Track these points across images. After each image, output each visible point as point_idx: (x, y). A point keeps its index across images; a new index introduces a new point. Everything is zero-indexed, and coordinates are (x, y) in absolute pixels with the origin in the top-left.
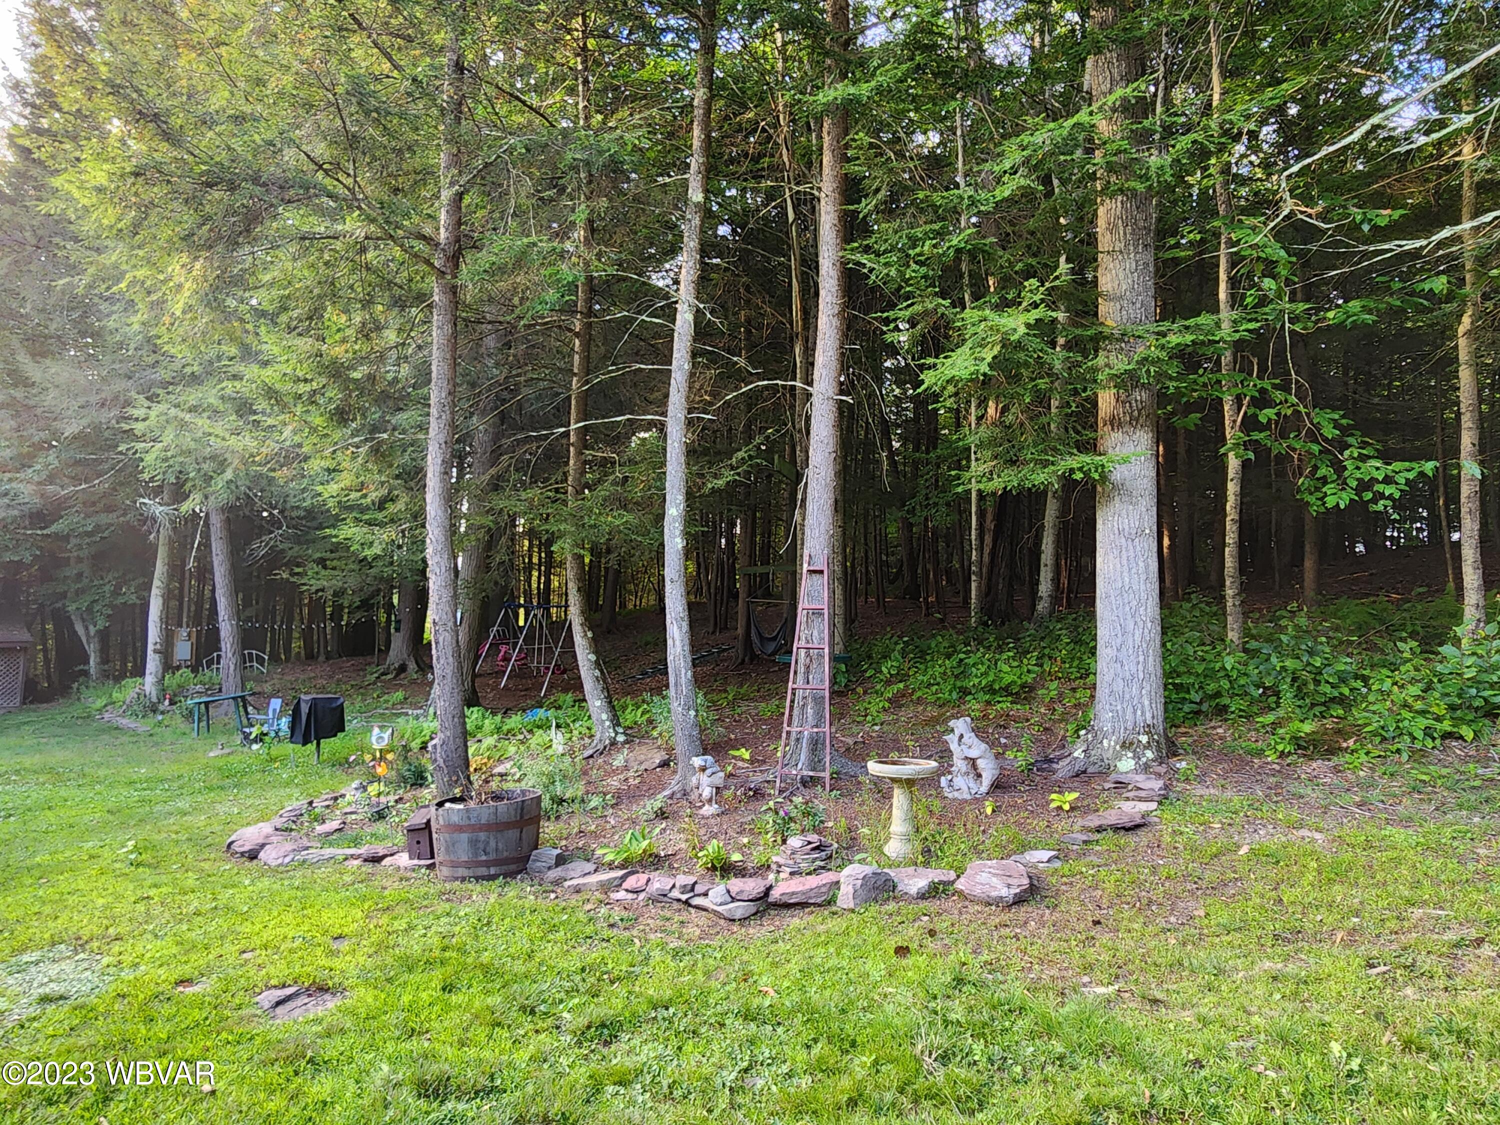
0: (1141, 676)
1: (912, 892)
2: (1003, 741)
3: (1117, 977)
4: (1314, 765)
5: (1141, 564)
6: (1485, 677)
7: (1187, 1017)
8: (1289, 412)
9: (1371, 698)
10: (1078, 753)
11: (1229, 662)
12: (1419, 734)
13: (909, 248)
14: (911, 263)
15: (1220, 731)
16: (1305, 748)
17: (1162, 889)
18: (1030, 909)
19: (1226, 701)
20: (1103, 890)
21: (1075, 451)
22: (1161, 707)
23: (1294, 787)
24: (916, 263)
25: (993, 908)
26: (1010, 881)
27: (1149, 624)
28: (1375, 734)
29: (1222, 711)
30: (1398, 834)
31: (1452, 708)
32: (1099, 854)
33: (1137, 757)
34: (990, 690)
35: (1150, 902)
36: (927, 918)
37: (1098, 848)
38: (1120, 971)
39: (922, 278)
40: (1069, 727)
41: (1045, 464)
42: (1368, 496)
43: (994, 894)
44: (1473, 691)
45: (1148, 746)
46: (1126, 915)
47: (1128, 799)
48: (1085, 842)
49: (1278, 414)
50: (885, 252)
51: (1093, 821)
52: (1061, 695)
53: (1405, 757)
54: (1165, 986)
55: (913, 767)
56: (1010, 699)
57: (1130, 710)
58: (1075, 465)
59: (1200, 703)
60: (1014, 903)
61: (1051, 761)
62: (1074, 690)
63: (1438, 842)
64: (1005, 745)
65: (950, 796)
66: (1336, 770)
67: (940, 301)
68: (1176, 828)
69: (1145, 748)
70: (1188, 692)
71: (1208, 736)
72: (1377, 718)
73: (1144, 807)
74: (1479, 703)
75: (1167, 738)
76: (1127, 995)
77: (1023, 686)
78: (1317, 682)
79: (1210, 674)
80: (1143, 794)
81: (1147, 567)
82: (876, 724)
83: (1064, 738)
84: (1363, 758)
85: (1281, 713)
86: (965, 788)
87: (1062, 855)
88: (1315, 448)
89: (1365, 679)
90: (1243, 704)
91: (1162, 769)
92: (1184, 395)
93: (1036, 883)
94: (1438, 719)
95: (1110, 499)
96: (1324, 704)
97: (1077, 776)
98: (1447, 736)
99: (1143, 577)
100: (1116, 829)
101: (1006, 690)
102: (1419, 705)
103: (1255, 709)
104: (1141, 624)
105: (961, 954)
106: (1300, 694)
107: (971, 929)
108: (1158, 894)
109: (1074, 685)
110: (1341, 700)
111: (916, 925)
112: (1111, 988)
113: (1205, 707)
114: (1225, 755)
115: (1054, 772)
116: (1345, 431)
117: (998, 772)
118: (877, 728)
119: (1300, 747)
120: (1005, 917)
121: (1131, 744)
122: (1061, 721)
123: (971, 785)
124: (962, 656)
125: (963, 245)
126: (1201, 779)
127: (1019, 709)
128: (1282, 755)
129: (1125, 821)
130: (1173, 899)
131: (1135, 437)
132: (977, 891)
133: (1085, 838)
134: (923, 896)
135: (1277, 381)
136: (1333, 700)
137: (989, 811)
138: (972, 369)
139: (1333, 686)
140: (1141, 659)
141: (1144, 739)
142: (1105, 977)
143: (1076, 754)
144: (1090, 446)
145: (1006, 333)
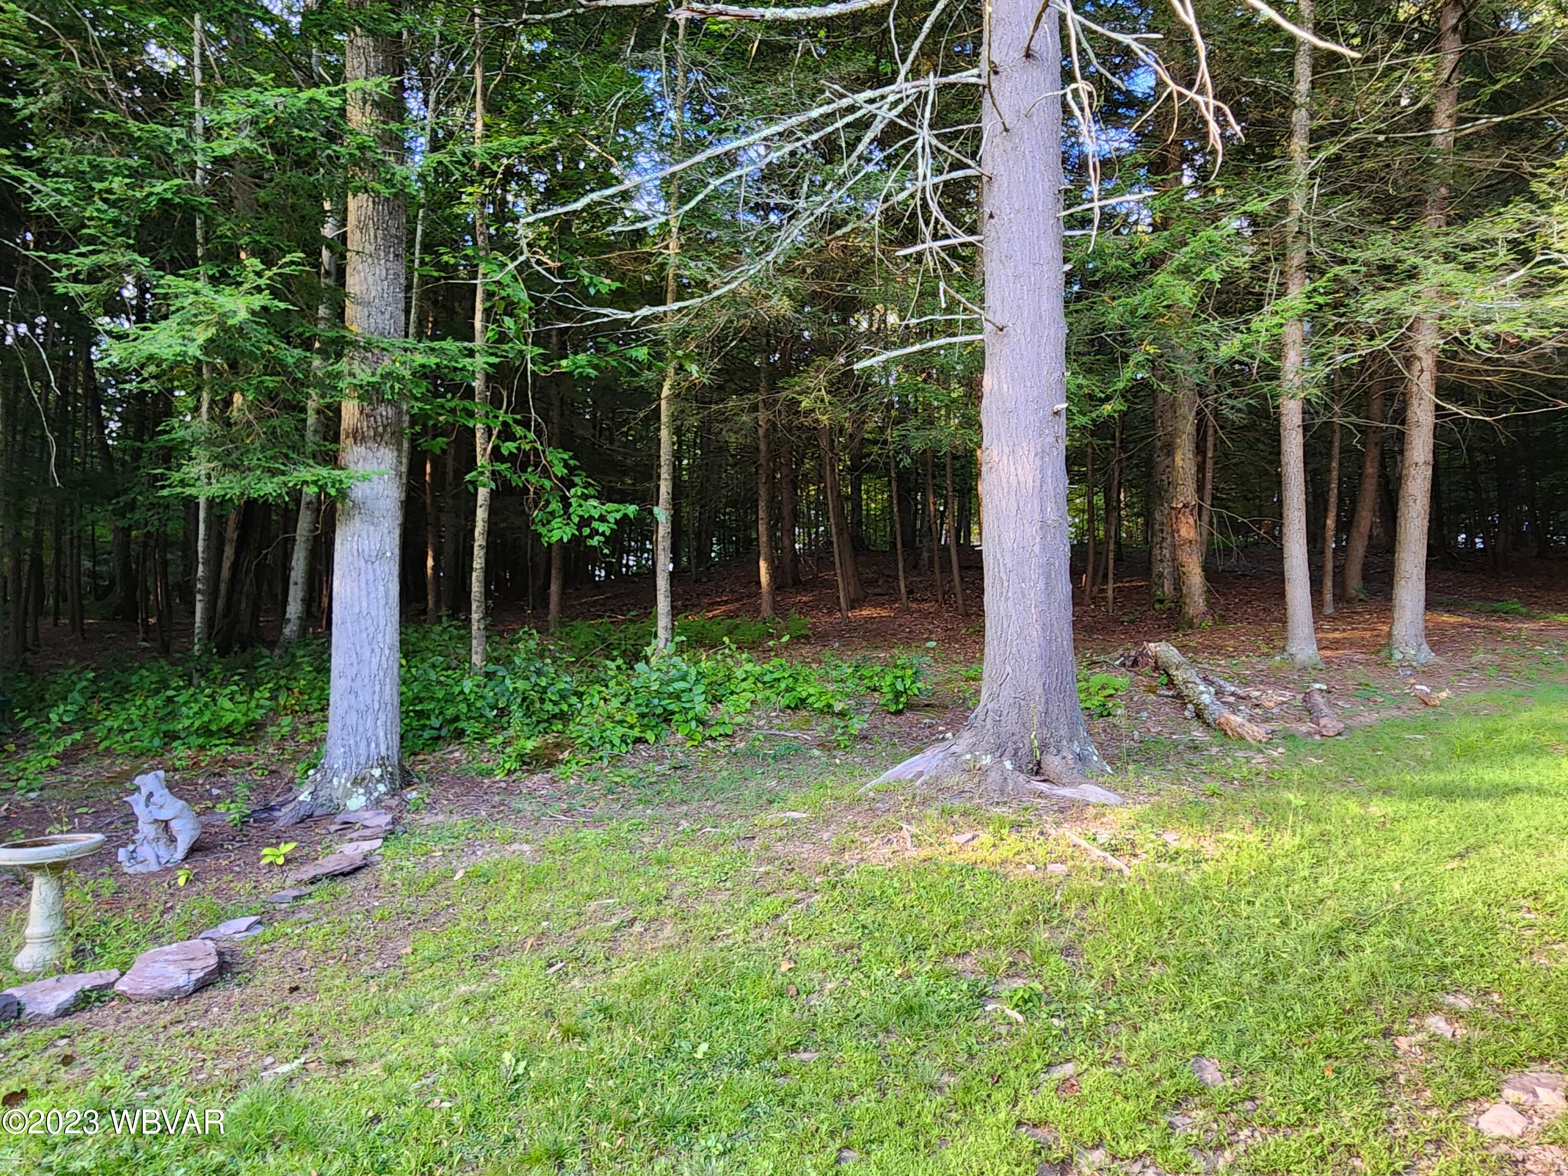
0: (376, 707)
1: (47, 1011)
2: (215, 792)
3: (306, 1047)
4: (535, 778)
5: (381, 588)
6: (666, 689)
7: (376, 1070)
8: (528, 447)
9: (584, 713)
10: (304, 796)
11: (468, 685)
12: (617, 742)
13: (94, 180)
14: (96, 198)
15: (457, 754)
16: (529, 764)
17: (373, 933)
18: (215, 993)
19: (462, 725)
20: (308, 949)
21: (311, 462)
22: (397, 738)
23: (516, 804)
24: (105, 201)
25: (165, 1003)
26: (192, 965)
27: (387, 651)
28: (585, 744)
29: (460, 734)
30: (590, 835)
31: (643, 716)
32: (309, 909)
33: (368, 792)
34: (206, 731)
35: (359, 951)
36: (66, 1041)
37: (310, 901)
38: (310, 1040)
39: (110, 221)
40: (299, 768)
41: (273, 473)
42: (586, 531)
43: (168, 986)
44: (656, 701)
45: (381, 779)
46: (329, 972)
47: (351, 840)
48: (295, 898)
49: (518, 448)
50: (56, 174)
51: (309, 871)
52: (295, 730)
53: (606, 762)
54: (357, 1042)
55: (63, 846)
56: (231, 740)
57: (363, 745)
58: (309, 478)
59: (440, 729)
60: (195, 991)
61: (272, 809)
62: (311, 724)
63: (618, 837)
64: (218, 797)
65: (131, 871)
66: (553, 781)
67: (136, 256)
68: (398, 862)
69: (378, 781)
70: (429, 718)
71: (445, 760)
72: (587, 730)
73: (366, 846)
74: (659, 711)
75: (402, 767)
76: (313, 1065)
77: (249, 724)
78: (542, 701)
79: (450, 699)
80: (367, 832)
81: (387, 592)
82: (32, 790)
83: (292, 780)
84: (574, 767)
85: (511, 732)
86: (153, 860)
87: (266, 918)
88: (548, 484)
89: (580, 695)
90: (477, 726)
91: (394, 802)
92: (430, 417)
93: (228, 958)
94: (631, 727)
95: (349, 516)
96: (547, 721)
97: (302, 821)
98: (638, 740)
99: (383, 602)
100: (333, 876)
101: (227, 731)
102: (618, 717)
103: (488, 731)
104: (378, 651)
105: (107, 1076)
106: (528, 714)
107: (126, 1040)
108: (367, 941)
109: (313, 718)
110: (562, 716)
111: (46, 1055)
112: (297, 1062)
113: (444, 732)
114: (457, 780)
115: (274, 821)
116: (571, 470)
117: (198, 832)
118: (33, 795)
119: (524, 763)
120: (179, 1012)
121: (363, 779)
122: (290, 761)
123: (160, 853)
124: (171, 693)
125: (169, 196)
126: (431, 808)
127: (241, 752)
128: (510, 772)
129: (345, 866)
130: (383, 941)
131: (379, 454)
132: (146, 988)
133: (296, 893)
134: (65, 1012)
135: (518, 417)
136: (555, 716)
137: (181, 881)
138: (178, 349)
139: (555, 703)
140: (377, 688)
141: (377, 772)
142: (290, 1053)
143: (301, 798)
144: (332, 459)
145: (224, 315)
